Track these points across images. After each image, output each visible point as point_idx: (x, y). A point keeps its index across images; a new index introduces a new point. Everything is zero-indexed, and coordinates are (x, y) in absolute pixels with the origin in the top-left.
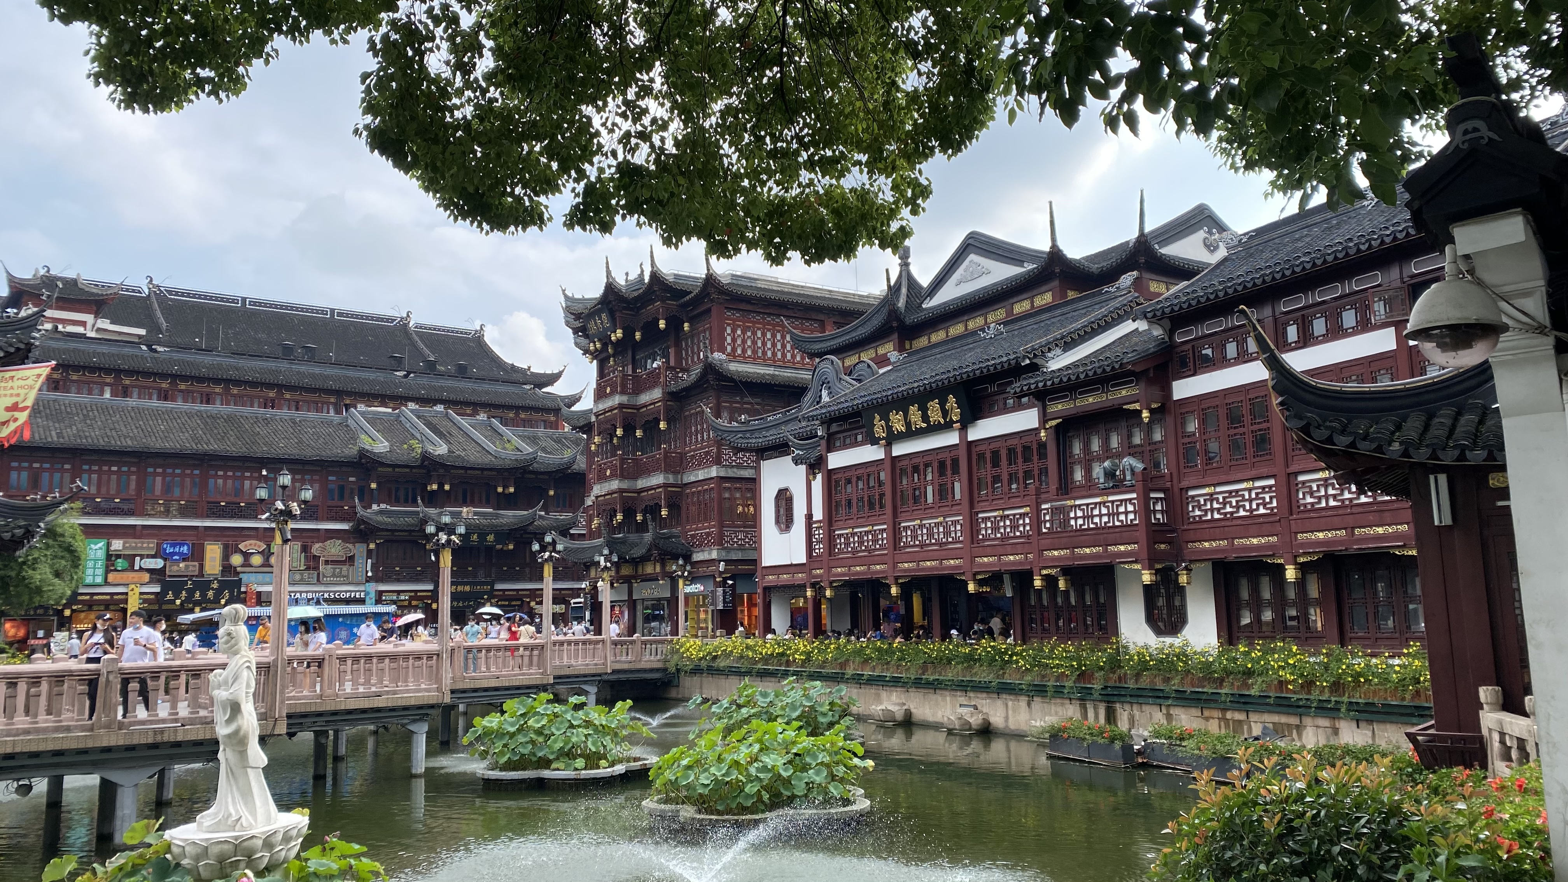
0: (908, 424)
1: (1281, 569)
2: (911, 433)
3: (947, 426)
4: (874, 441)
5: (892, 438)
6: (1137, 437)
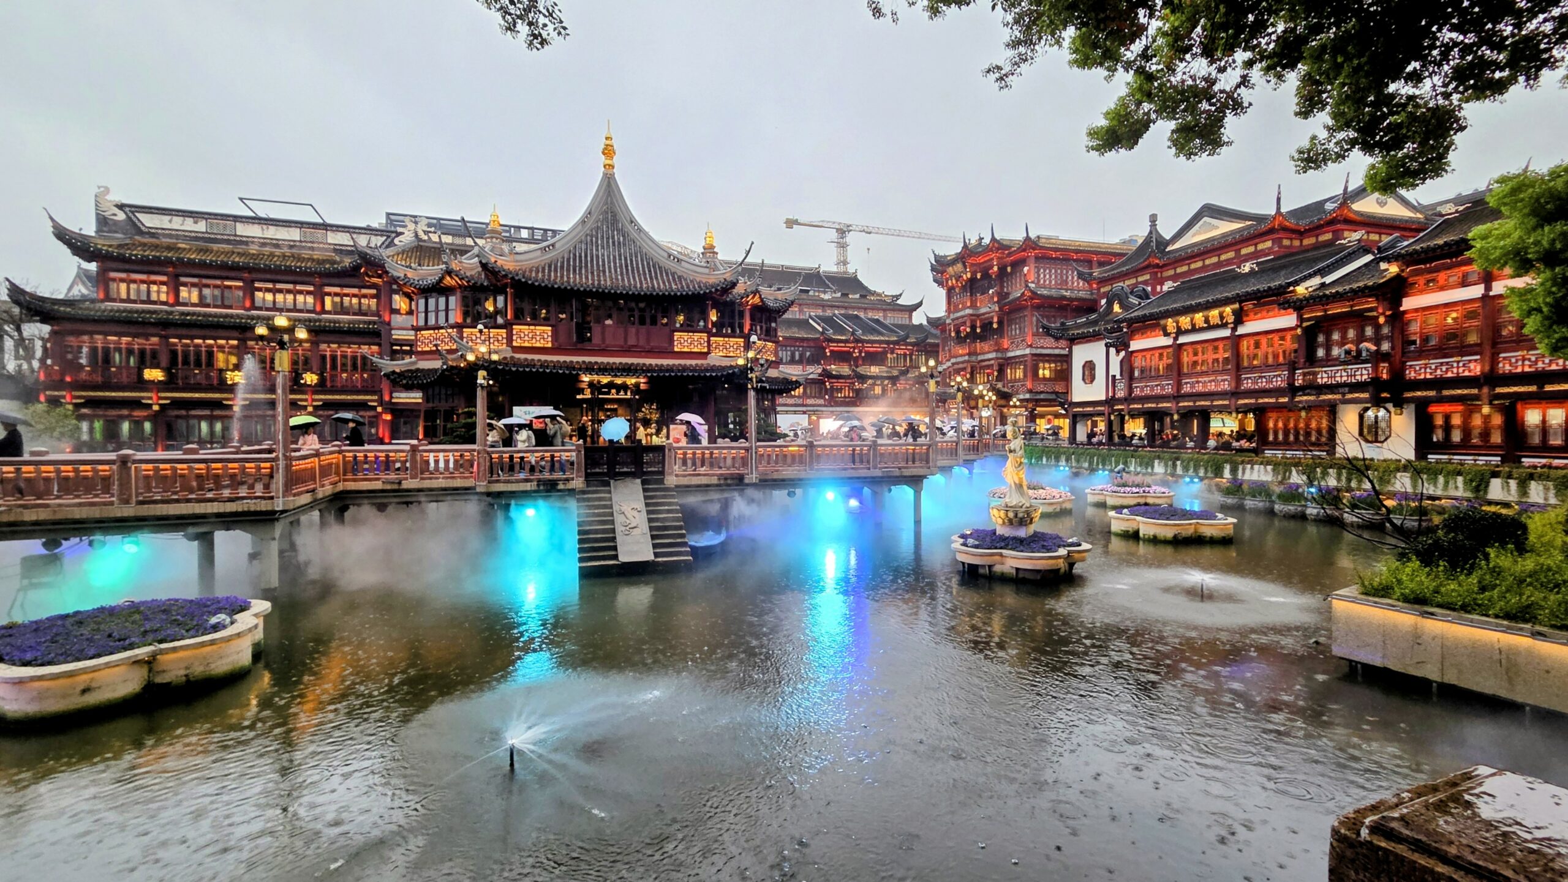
0: (1193, 325)
2: (1194, 329)
3: (1224, 326)
4: (1166, 334)
5: (1180, 332)
6: (1369, 331)
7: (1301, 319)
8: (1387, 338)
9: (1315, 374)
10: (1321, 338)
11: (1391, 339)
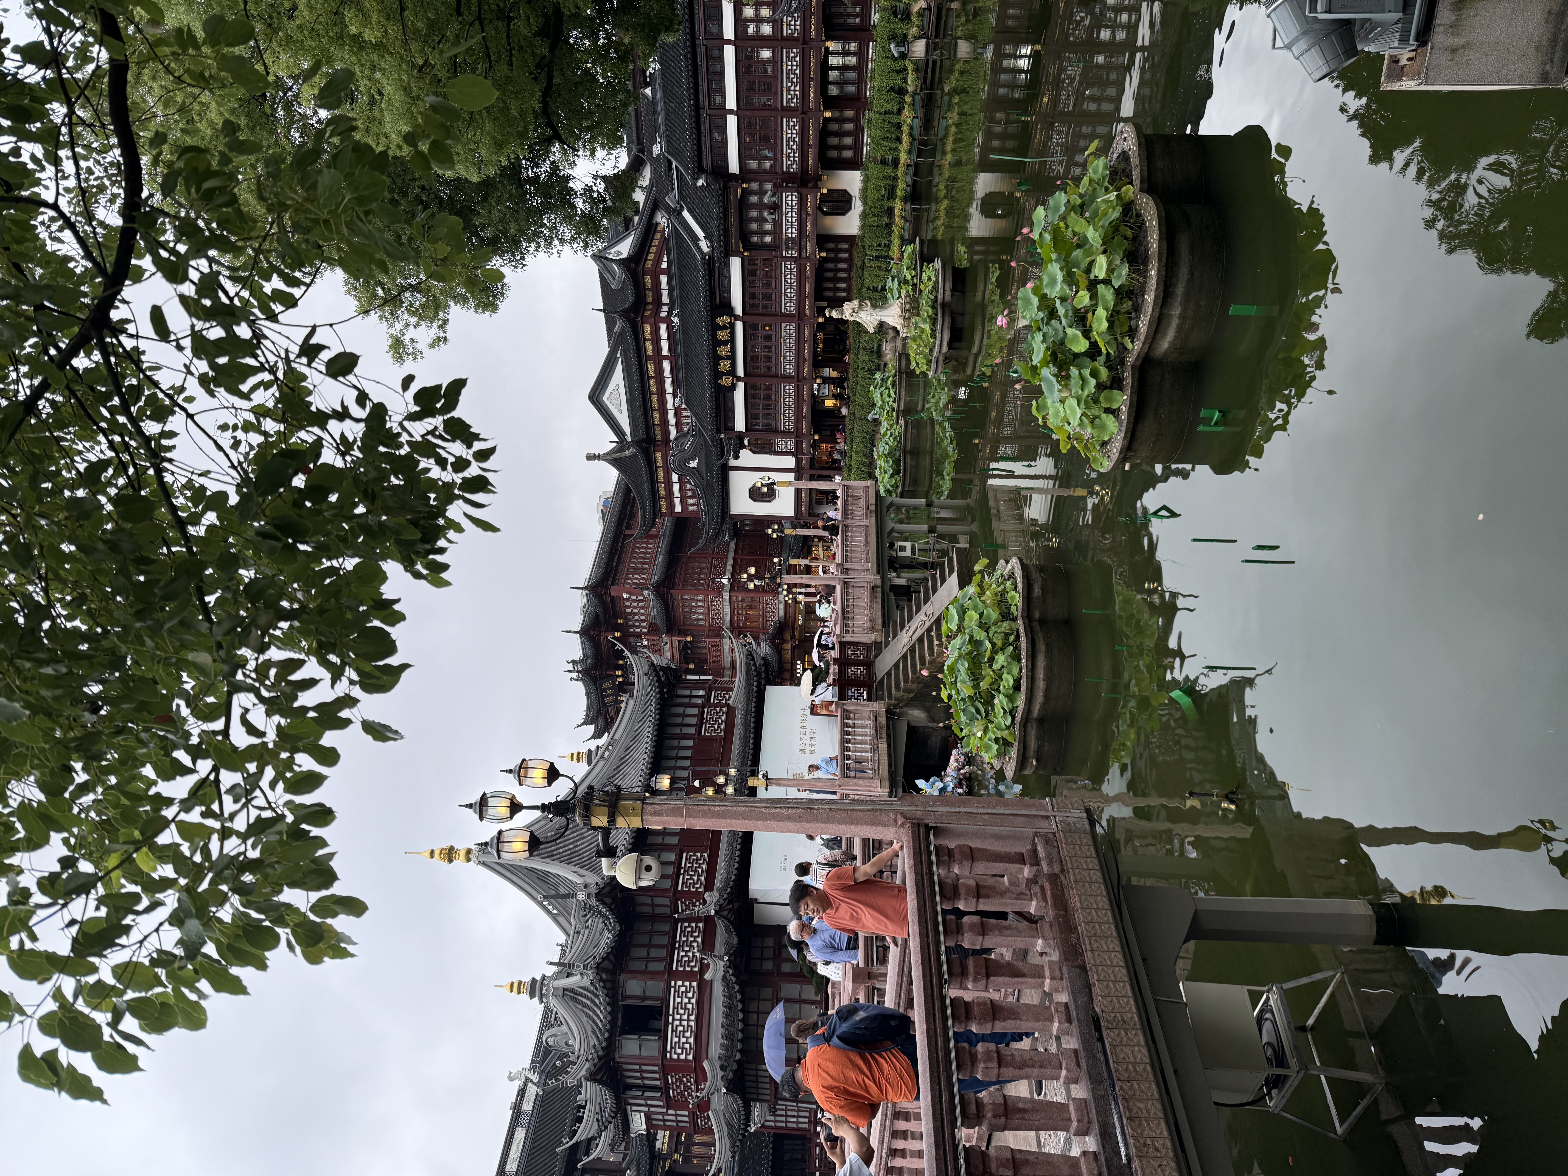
0: (728, 358)
1: (825, 119)
2: (732, 357)
3: (732, 327)
4: (733, 387)
5: (732, 372)
6: (754, 199)
7: (736, 254)
8: (761, 185)
9: (788, 239)
10: (755, 239)
11: (762, 183)
